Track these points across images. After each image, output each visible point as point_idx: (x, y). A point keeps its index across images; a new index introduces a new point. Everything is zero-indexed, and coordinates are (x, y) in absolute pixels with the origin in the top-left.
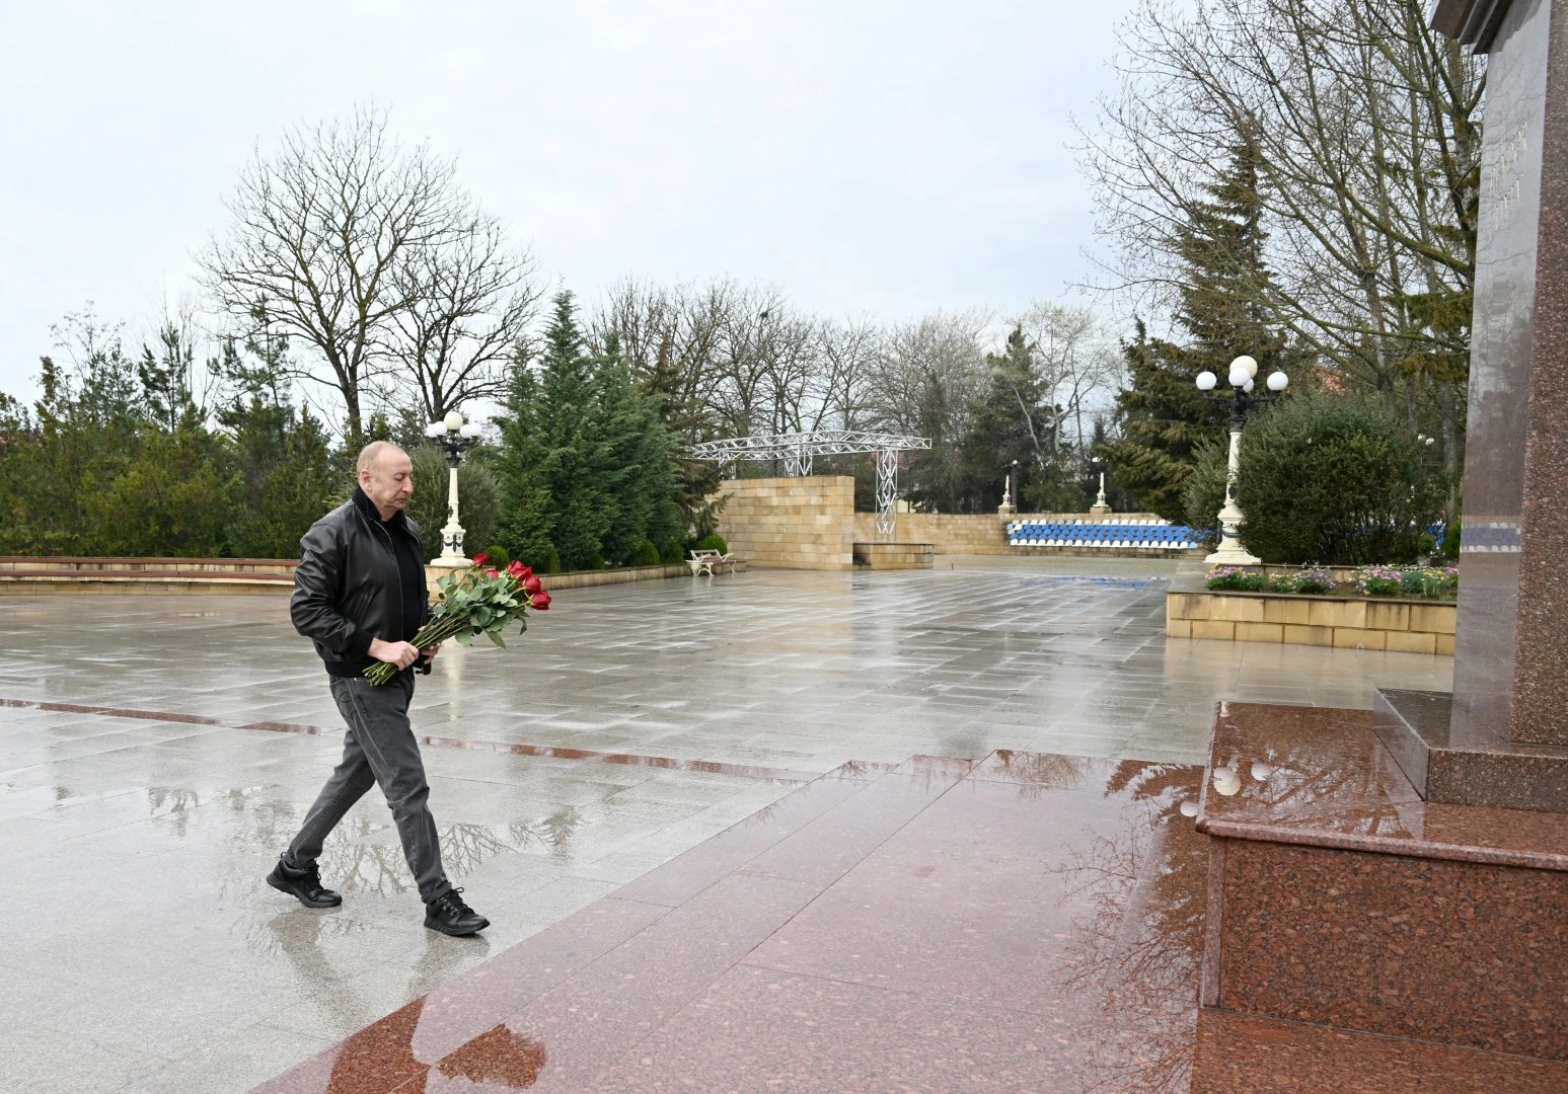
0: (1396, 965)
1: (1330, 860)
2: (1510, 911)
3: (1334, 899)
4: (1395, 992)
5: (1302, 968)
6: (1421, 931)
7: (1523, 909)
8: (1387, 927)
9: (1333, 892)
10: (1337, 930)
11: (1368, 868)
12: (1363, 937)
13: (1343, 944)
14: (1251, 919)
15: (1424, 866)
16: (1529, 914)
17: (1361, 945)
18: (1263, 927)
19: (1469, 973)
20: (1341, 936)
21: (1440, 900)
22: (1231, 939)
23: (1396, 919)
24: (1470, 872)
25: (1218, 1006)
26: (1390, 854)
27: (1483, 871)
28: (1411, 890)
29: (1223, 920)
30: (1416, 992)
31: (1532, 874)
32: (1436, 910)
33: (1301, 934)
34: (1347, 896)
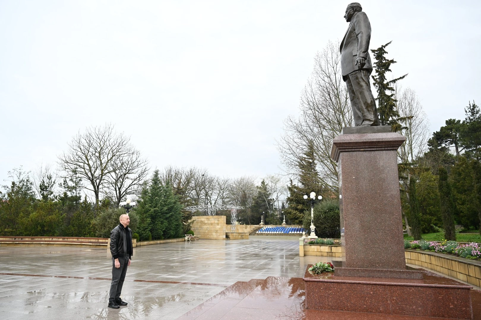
0: (331, 299)
1: (321, 284)
2: (344, 290)
3: (322, 289)
4: (331, 303)
5: (318, 301)
6: (333, 294)
7: (345, 289)
8: (329, 293)
9: (322, 288)
10: (323, 294)
11: (326, 284)
12: (326, 295)
13: (324, 296)
14: (311, 294)
15: (333, 283)
16: (346, 290)
17: (326, 296)
18: (313, 295)
19: (340, 299)
20: (323, 295)
21: (335, 288)
22: (309, 297)
23: (330, 292)
24: (339, 284)
25: (307, 308)
26: (328, 282)
27: (340, 284)
28: (331, 287)
29: (307, 294)
30: (334, 303)
31: (346, 284)
32: (335, 290)
33: (318, 295)
34: (323, 289)
